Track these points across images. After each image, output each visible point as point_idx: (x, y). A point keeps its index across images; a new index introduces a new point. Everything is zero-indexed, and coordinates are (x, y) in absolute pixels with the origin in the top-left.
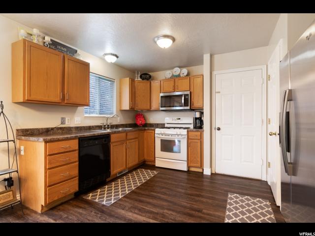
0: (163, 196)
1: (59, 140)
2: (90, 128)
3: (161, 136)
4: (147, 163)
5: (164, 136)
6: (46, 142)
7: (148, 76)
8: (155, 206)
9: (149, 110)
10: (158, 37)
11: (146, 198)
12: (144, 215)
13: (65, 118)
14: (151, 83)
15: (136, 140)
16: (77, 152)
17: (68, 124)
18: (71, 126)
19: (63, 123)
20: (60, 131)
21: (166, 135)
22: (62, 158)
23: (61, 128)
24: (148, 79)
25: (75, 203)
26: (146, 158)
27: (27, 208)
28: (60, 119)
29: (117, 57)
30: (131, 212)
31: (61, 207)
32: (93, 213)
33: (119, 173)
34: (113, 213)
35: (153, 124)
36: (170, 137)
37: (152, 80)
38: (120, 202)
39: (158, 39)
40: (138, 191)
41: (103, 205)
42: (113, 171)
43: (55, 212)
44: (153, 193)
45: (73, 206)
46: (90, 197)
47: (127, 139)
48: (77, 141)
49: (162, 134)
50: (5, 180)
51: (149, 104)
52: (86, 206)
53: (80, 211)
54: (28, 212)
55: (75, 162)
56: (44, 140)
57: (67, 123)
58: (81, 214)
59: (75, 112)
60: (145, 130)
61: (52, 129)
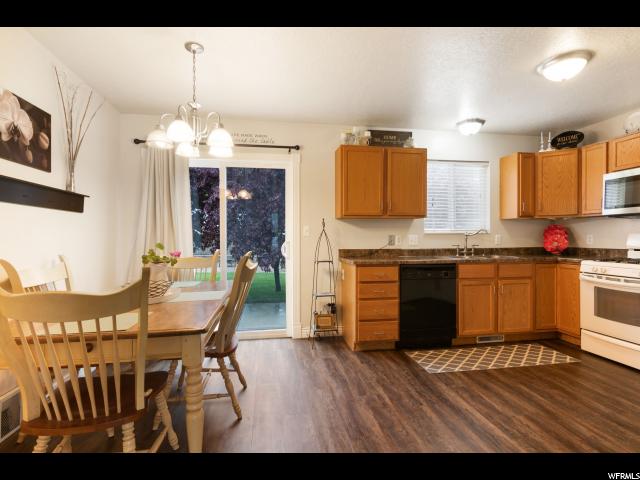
0: (541, 398)
1: (371, 265)
2: (433, 252)
3: (595, 279)
4: (564, 338)
5: (603, 280)
6: (358, 266)
7: (574, 137)
8: (506, 402)
9: (579, 217)
10: (544, 65)
11: (501, 387)
12: (474, 403)
13: (394, 237)
14: (580, 152)
15: (528, 281)
16: (397, 284)
17: (398, 245)
18: (403, 248)
19: (391, 242)
20: (386, 254)
21: (609, 277)
22: (376, 290)
23: (388, 251)
24: (573, 146)
25: (392, 355)
26: (560, 325)
27: (345, 343)
28: (388, 238)
29: (483, 122)
30: (457, 392)
31: (375, 354)
32: (404, 373)
33: (481, 339)
34: (429, 383)
35: (593, 250)
36: (622, 283)
37: (584, 145)
38: (450, 376)
39: (544, 68)
40: (496, 374)
41: (424, 370)
42: (464, 329)
43: (366, 356)
44: (523, 387)
45: (387, 357)
46: (413, 355)
47: (497, 276)
48: (397, 269)
49: (600, 276)
50: (329, 305)
51: (574, 202)
52: (403, 363)
53: (392, 365)
54: (344, 346)
55: (395, 298)
56: (355, 263)
57: (396, 243)
58: (390, 368)
59: (408, 227)
60: (557, 262)
61: (377, 251)
